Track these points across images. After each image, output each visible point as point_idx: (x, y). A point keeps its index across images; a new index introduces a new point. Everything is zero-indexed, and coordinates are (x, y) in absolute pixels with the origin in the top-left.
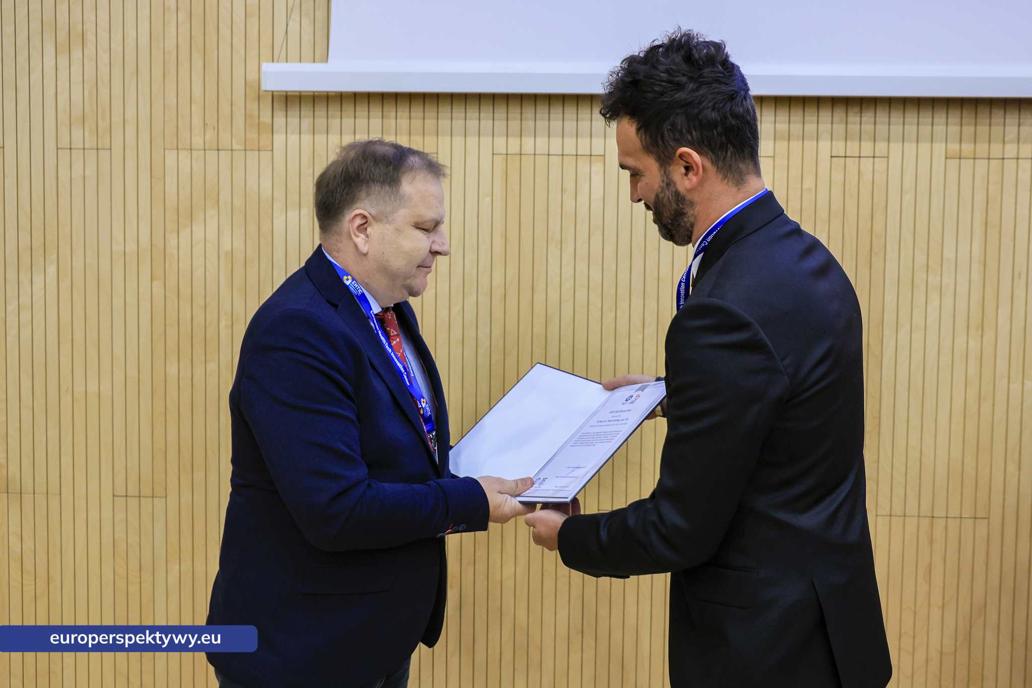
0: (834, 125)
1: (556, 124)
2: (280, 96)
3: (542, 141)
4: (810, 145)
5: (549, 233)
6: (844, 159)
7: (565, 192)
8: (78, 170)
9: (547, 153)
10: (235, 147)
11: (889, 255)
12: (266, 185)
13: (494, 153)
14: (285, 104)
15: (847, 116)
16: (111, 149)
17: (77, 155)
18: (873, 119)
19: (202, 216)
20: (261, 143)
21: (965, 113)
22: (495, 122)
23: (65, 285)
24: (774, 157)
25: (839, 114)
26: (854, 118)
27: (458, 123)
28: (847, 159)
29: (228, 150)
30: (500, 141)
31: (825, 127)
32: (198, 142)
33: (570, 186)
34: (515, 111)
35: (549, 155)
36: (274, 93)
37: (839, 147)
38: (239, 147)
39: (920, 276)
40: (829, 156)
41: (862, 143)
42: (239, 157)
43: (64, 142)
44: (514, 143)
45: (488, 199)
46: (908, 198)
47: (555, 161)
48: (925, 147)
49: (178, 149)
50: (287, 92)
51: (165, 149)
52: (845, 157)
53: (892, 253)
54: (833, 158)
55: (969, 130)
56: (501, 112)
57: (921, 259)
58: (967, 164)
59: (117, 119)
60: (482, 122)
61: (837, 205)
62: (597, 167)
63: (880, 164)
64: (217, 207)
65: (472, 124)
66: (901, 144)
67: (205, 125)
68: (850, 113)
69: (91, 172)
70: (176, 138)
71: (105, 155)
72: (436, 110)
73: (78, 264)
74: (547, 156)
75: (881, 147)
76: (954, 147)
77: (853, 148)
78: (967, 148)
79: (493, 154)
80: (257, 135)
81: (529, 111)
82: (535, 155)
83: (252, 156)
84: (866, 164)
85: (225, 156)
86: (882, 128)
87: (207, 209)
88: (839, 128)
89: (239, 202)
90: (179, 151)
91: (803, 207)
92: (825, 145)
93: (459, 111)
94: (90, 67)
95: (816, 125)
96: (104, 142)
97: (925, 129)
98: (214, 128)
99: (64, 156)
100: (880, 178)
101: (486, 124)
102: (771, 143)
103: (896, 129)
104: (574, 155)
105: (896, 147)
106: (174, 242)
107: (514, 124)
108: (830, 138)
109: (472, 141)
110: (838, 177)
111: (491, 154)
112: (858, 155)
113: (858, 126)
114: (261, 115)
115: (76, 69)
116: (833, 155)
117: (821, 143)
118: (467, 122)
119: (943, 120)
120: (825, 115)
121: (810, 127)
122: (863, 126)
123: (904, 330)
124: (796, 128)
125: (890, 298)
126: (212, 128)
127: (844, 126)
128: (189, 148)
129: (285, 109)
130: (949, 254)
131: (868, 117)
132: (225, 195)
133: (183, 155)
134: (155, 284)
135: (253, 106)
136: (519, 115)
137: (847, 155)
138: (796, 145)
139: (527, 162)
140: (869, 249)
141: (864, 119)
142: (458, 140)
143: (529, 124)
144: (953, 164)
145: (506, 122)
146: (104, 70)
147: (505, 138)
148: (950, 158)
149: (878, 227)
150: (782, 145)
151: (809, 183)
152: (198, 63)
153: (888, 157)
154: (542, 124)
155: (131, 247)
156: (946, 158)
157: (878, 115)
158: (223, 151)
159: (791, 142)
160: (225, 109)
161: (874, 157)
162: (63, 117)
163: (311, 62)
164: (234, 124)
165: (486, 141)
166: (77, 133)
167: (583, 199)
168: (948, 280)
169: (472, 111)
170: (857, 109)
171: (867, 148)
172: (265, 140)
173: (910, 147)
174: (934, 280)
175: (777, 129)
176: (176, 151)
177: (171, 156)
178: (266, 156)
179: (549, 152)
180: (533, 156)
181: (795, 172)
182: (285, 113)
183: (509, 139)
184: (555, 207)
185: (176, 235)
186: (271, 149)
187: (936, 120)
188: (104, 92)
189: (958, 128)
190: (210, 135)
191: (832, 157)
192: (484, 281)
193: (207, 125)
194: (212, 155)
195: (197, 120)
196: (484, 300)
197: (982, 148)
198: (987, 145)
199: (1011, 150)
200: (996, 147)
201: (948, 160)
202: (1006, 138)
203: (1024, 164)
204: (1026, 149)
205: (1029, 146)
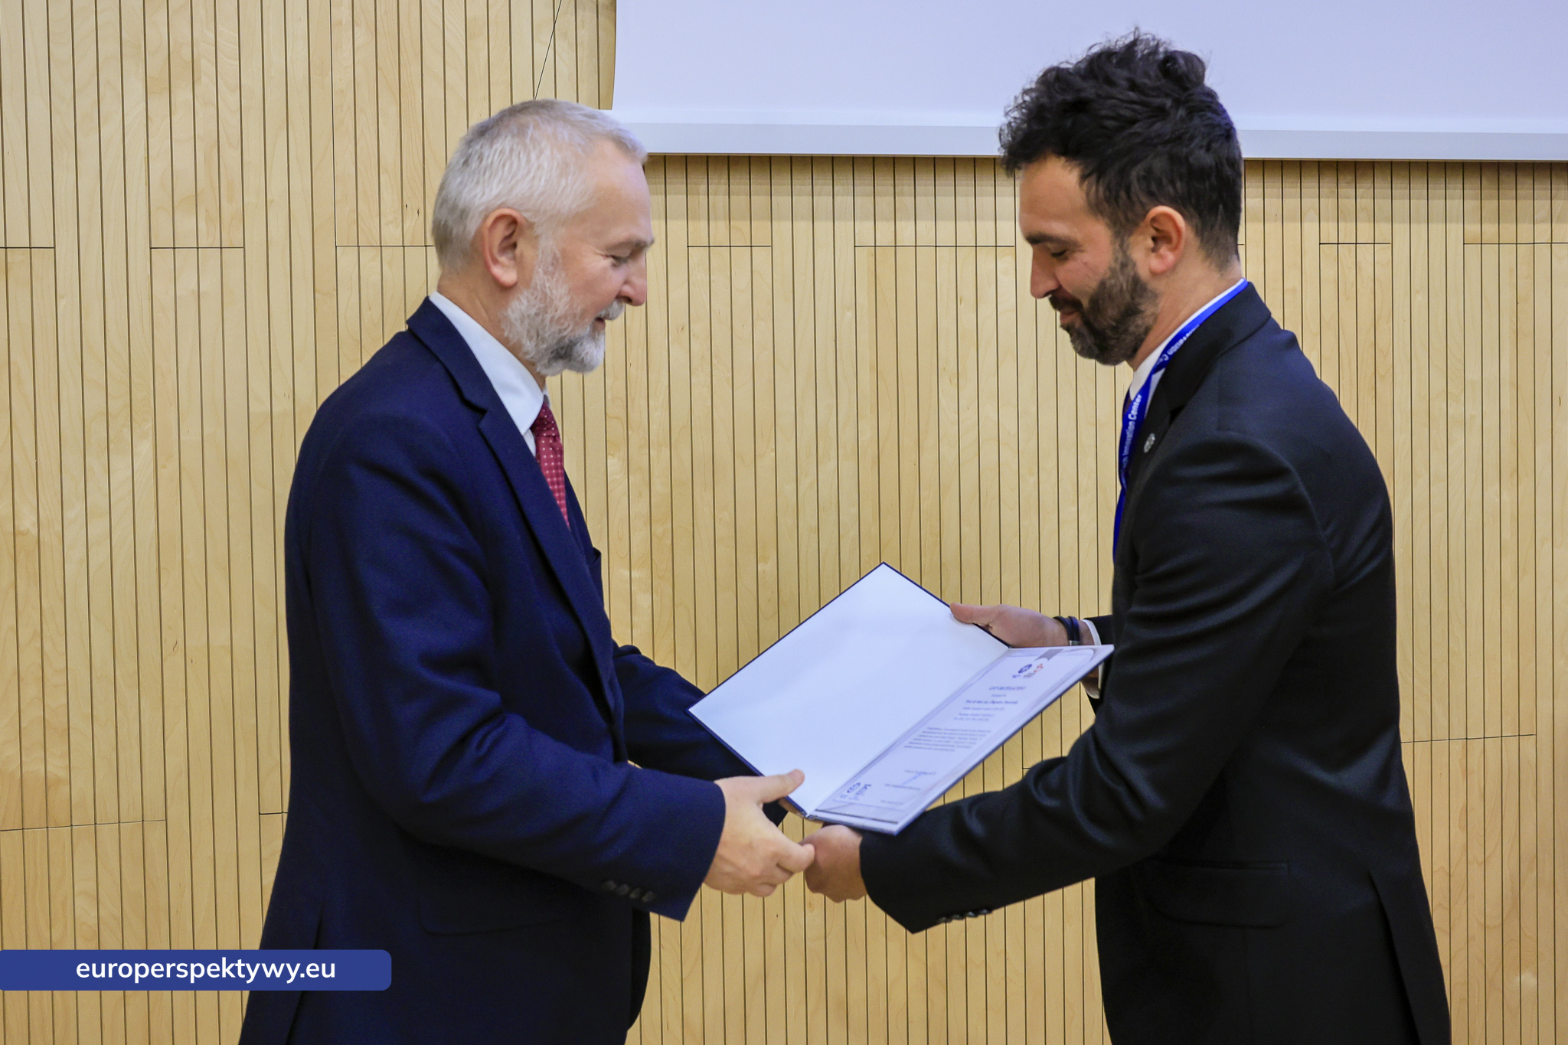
1: (946, 202)
3: (925, 226)
8: (187, 282)
9: (934, 244)
13: (857, 244)
16: (244, 247)
17: (187, 258)
22: (856, 198)
23: (169, 472)
27: (802, 201)
34: (884, 183)
35: (936, 246)
43: (163, 238)
44: (885, 229)
51: (336, 247)
59: (254, 197)
69: (210, 284)
71: (233, 257)
72: (769, 180)
73: (191, 437)
74: (934, 249)
79: (855, 246)
81: (905, 180)
94: (206, 114)
96: (233, 237)
99: (163, 259)
107: (886, 204)
111: (852, 246)
115: (182, 119)
136: (891, 189)
143: (905, 202)
145: (871, 200)
146: (230, 120)
147: (872, 222)
154: (925, 203)
162: (160, 196)
166: (186, 223)
183: (879, 223)
188: (231, 156)
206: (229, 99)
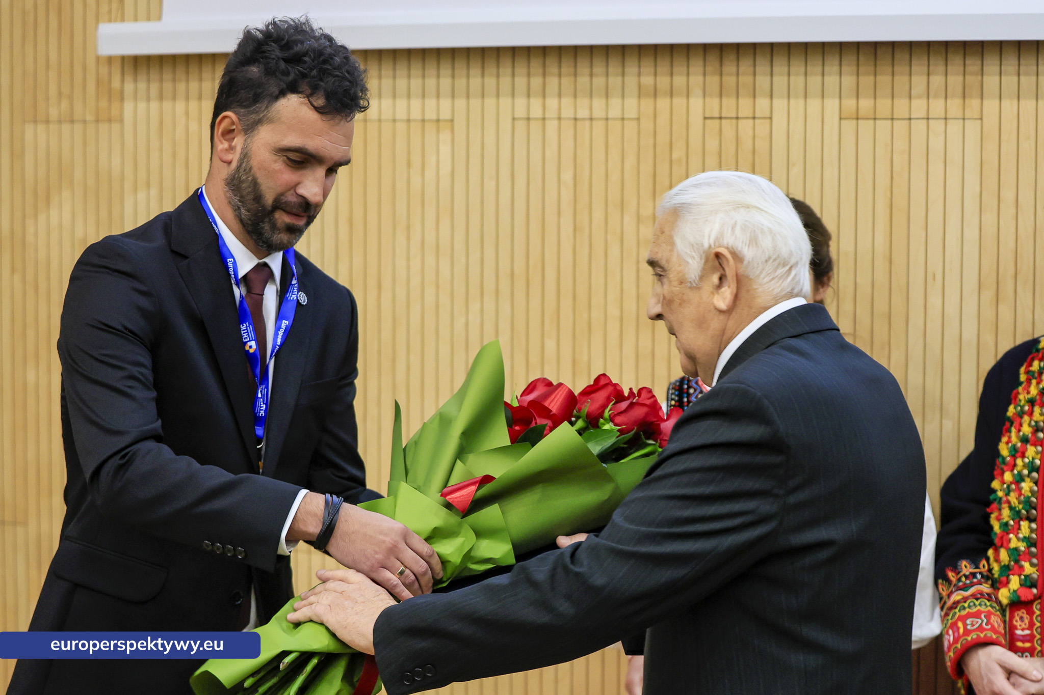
0: (707, 78)
4: (679, 103)
6: (718, 120)
9: (393, 119)
12: (116, 161)
14: (135, 69)
19: (58, 197)
20: (112, 113)
21: (862, 60)
24: (638, 119)
25: (713, 63)
26: (730, 69)
28: (722, 120)
29: (81, 122)
31: (696, 80)
32: (54, 113)
33: (416, 159)
35: (394, 121)
37: (713, 105)
38: (92, 118)
40: (701, 118)
41: (740, 100)
42: (92, 128)
47: (401, 127)
48: (814, 103)
49: (36, 122)
51: (24, 122)
52: (720, 118)
54: (706, 120)
55: (866, 80)
58: (866, 126)
62: (445, 136)
63: (762, 127)
64: (71, 188)
66: (786, 100)
68: (725, 63)
70: (34, 110)
75: (762, 103)
76: (850, 104)
77: (729, 107)
78: (866, 104)
80: (108, 104)
83: (104, 127)
84: (746, 126)
85: (79, 128)
86: (763, 80)
87: (62, 190)
88: (713, 80)
89: (91, 181)
92: (696, 103)
95: (685, 78)
97: (815, 80)
100: (762, 143)
102: (635, 103)
103: (780, 81)
104: (420, 121)
105: (780, 104)
106: (32, 228)
108: (702, 94)
110: (712, 142)
112: (734, 115)
113: (735, 78)
114: (112, 81)
116: (707, 116)
117: (692, 101)
119: (836, 69)
120: (697, 65)
121: (680, 80)
122: (740, 77)
124: (663, 81)
126: (68, 98)
127: (719, 78)
128: (47, 120)
129: (135, 75)
131: (746, 66)
133: (42, 129)
135: (105, 72)
137: (723, 115)
138: (663, 102)
141: (742, 69)
144: (849, 125)
148: (845, 119)
150: (648, 103)
153: (771, 118)
156: (841, 119)
157: (758, 64)
158: (77, 123)
159: (657, 99)
160: (79, 76)
161: (754, 118)
164: (87, 92)
167: (430, 174)
170: (733, 59)
171: (745, 104)
172: (116, 110)
173: (797, 104)
175: (641, 84)
177: (30, 132)
178: (116, 127)
179: (394, 117)
181: (663, 138)
186: (121, 120)
187: (827, 72)
189: (853, 78)
190: (66, 105)
191: (705, 118)
194: (67, 128)
195: (54, 89)
197: (884, 104)
198: (889, 102)
199: (919, 106)
200: (901, 105)
201: (843, 122)
202: (913, 92)
203: (937, 126)
204: (937, 106)
205: (941, 102)
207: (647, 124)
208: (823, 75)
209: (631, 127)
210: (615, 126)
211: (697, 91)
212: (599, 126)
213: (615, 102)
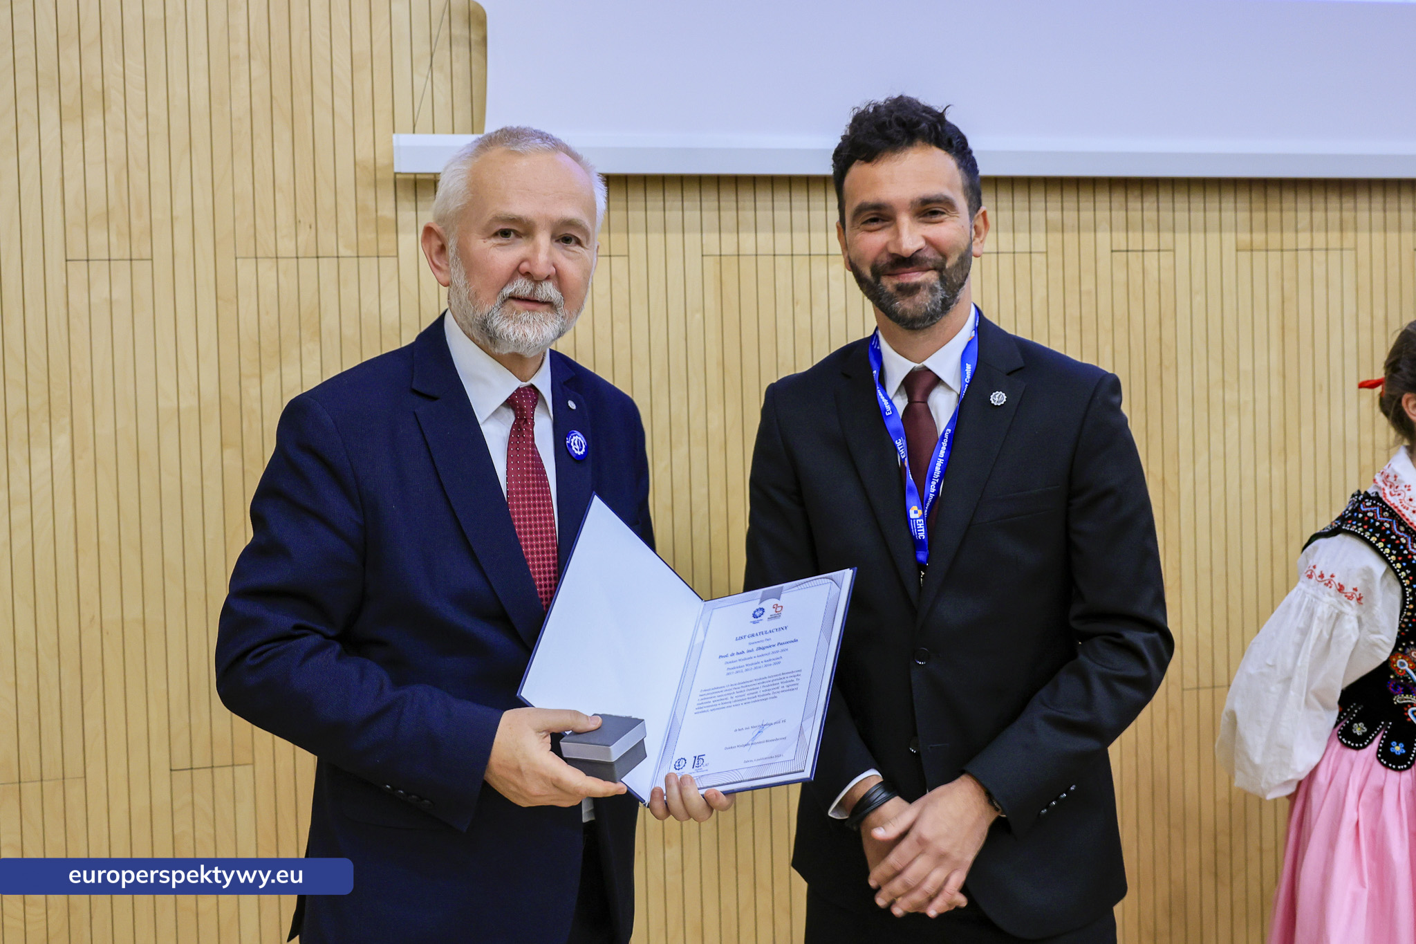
0: (1113, 212)
1: (782, 215)
2: (406, 181)
3: (765, 238)
4: (1087, 237)
5: (779, 358)
6: (1125, 253)
7: (797, 303)
8: (100, 291)
9: (772, 253)
10: (342, 252)
11: (1180, 370)
13: (704, 253)
14: (414, 192)
15: (1126, 201)
16: (152, 260)
17: (100, 270)
18: (1156, 204)
19: (296, 352)
20: (381, 247)
21: (1254, 196)
22: (703, 213)
23: (84, 462)
24: (1047, 252)
25: (1118, 198)
26: (1134, 204)
27: (655, 216)
28: (1129, 253)
29: (333, 257)
30: (711, 239)
31: (1103, 215)
32: (286, 247)
33: (802, 295)
34: (728, 199)
35: (774, 255)
36: (398, 176)
37: (1120, 239)
38: (349, 253)
39: (1216, 393)
40: (1109, 251)
41: (1146, 234)
42: (348, 266)
43: (77, 251)
44: (729, 241)
45: (699, 316)
46: (1199, 299)
47: (783, 262)
48: (1213, 237)
49: (256, 258)
50: (415, 174)
51: (236, 258)
52: (1127, 251)
53: (1184, 368)
54: (1114, 253)
55: (1259, 216)
56: (710, 200)
57: (1216, 373)
58: (1259, 257)
59: (160, 215)
60: (687, 214)
61: (1120, 310)
63: (1166, 258)
64: (317, 339)
65: (674, 216)
66: (1187, 234)
67: (297, 222)
68: (1130, 198)
69: (121, 294)
70: (253, 242)
71: (142, 268)
72: (625, 198)
73: (106, 430)
74: (772, 257)
75: (1166, 237)
76: (1244, 237)
77: (1135, 239)
78: (1259, 237)
79: (703, 255)
80: (374, 235)
81: (746, 198)
82: (738, 255)
83: (368, 265)
84: (1151, 258)
85: (327, 266)
86: (1166, 216)
87: (303, 342)
88: (1119, 215)
89: (350, 331)
90: (259, 260)
91: (1083, 315)
92: (1103, 237)
93: (655, 200)
94: (116, 139)
95: (1092, 213)
96: (142, 249)
97: (1213, 216)
98: (310, 227)
99: (77, 270)
100: (1166, 276)
101: (692, 215)
102: (1042, 236)
103: (1181, 216)
104: (806, 255)
105: (1182, 237)
106: (254, 392)
107: (729, 216)
108: (1109, 229)
109: (674, 238)
110: (1120, 276)
111: (700, 255)
112: (1140, 248)
113: (1140, 213)
114: (379, 208)
115: (95, 143)
116: (1114, 249)
117: (1099, 235)
118: (667, 213)
119: (1231, 205)
120: (1103, 199)
121: (1087, 215)
122: (1145, 213)
123: (1202, 459)
124: (1070, 216)
125: (1185, 421)
126: (308, 227)
127: (1124, 213)
128: (275, 256)
129: (414, 198)
130: (1246, 365)
131: (1150, 202)
132: (330, 321)
133: (266, 267)
134: (227, 452)
135: (367, 196)
136: (735, 204)
137: (1129, 249)
138: (1071, 237)
139: (747, 265)
140: (1159, 362)
141: (1146, 205)
142: (656, 238)
143: (747, 215)
144: (1244, 256)
145: (717, 212)
146: (137, 144)
147: (718, 235)
148: (1240, 250)
149: (1168, 334)
150: (1055, 237)
151: (1088, 285)
152: (283, 135)
153: (1174, 251)
154: (764, 215)
155: (188, 402)
156: (1237, 250)
157: (1161, 199)
158: (325, 259)
159: (1065, 234)
160: (326, 199)
161: (1159, 250)
162: (75, 213)
163: (448, 133)
164: (340, 219)
165: (693, 238)
166: (98, 238)
167: (820, 311)
168: (1246, 397)
169: (673, 199)
170: (1137, 193)
171: (1151, 239)
172: (386, 242)
173: (1198, 237)
174: (1231, 396)
175: (1048, 218)
176: (254, 260)
177: (246, 269)
178: (388, 264)
179: (774, 251)
180: (736, 257)
181: (1071, 271)
182: (414, 204)
183: (722, 235)
184: (784, 323)
185: (256, 381)
186: (395, 254)
187: (1223, 205)
188: (139, 177)
189: (1247, 214)
190: (305, 236)
191: (1112, 251)
192: (697, 424)
193: (300, 222)
194: (308, 266)
195: (285, 215)
196: (698, 451)
197: (1274, 238)
198: (1279, 235)
199: (1304, 239)
200: (1289, 237)
201: (1239, 253)
202: (1299, 226)
203: (1319, 256)
204: (1320, 239)
205: (1323, 235)
206: (138, 126)
207: (1055, 259)
208: (1220, 210)
209: (1039, 260)
210: (1023, 260)
211: (1104, 225)
212: (1006, 261)
213: (1022, 237)
